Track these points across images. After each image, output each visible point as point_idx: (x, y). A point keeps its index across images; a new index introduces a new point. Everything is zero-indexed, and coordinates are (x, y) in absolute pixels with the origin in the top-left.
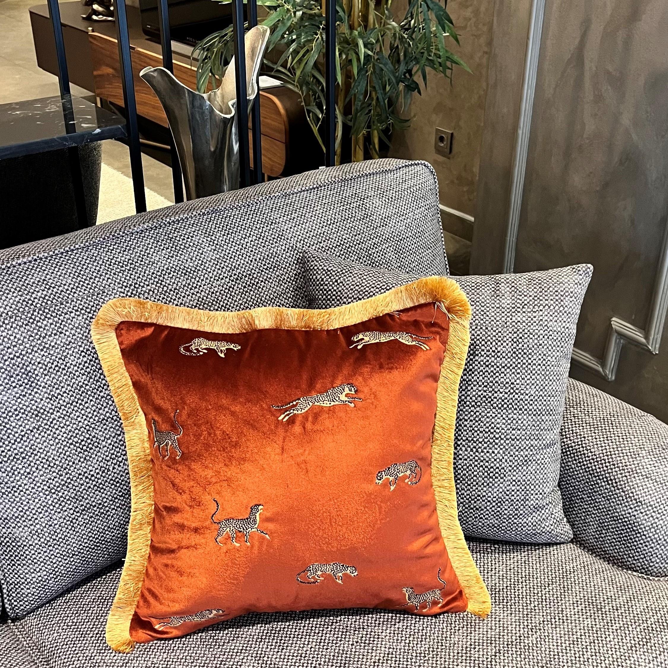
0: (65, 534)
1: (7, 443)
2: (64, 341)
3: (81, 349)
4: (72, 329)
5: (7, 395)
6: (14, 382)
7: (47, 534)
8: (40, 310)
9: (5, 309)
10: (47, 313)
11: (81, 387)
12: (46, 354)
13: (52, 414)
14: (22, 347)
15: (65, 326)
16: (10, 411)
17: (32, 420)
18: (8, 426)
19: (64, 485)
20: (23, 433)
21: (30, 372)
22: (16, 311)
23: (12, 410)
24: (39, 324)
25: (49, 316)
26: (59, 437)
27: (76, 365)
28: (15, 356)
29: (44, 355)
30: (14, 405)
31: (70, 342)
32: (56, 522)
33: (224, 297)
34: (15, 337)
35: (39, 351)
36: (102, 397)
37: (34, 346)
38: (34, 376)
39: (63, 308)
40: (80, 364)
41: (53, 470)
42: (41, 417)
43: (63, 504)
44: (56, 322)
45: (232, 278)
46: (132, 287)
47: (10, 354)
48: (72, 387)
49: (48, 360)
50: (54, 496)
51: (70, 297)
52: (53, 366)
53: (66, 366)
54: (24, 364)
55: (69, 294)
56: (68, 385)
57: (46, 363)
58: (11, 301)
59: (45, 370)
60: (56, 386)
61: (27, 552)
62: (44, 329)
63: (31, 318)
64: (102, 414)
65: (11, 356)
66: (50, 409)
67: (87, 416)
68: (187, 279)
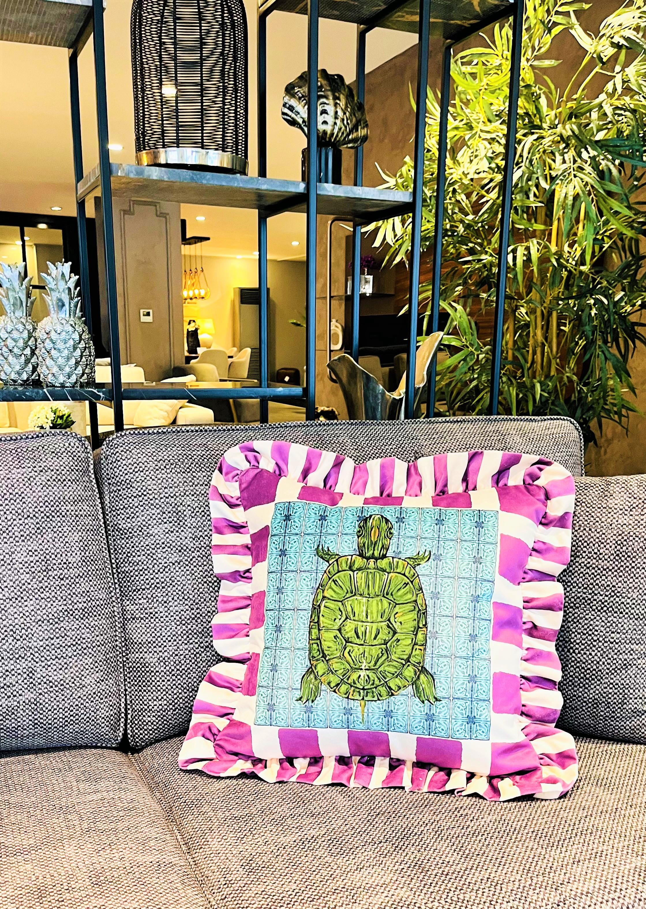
0: (188, 666)
1: (151, 571)
7: (172, 663)
8: (197, 463)
9: (168, 457)
18: (154, 557)
19: (193, 619)
21: (180, 511)
22: (176, 461)
25: (203, 469)
26: (196, 574)
30: (162, 538)
32: (181, 652)
38: (183, 516)
41: (186, 602)
43: (190, 636)
50: (184, 627)
52: (200, 511)
58: (175, 453)
60: (200, 529)
61: (153, 679)
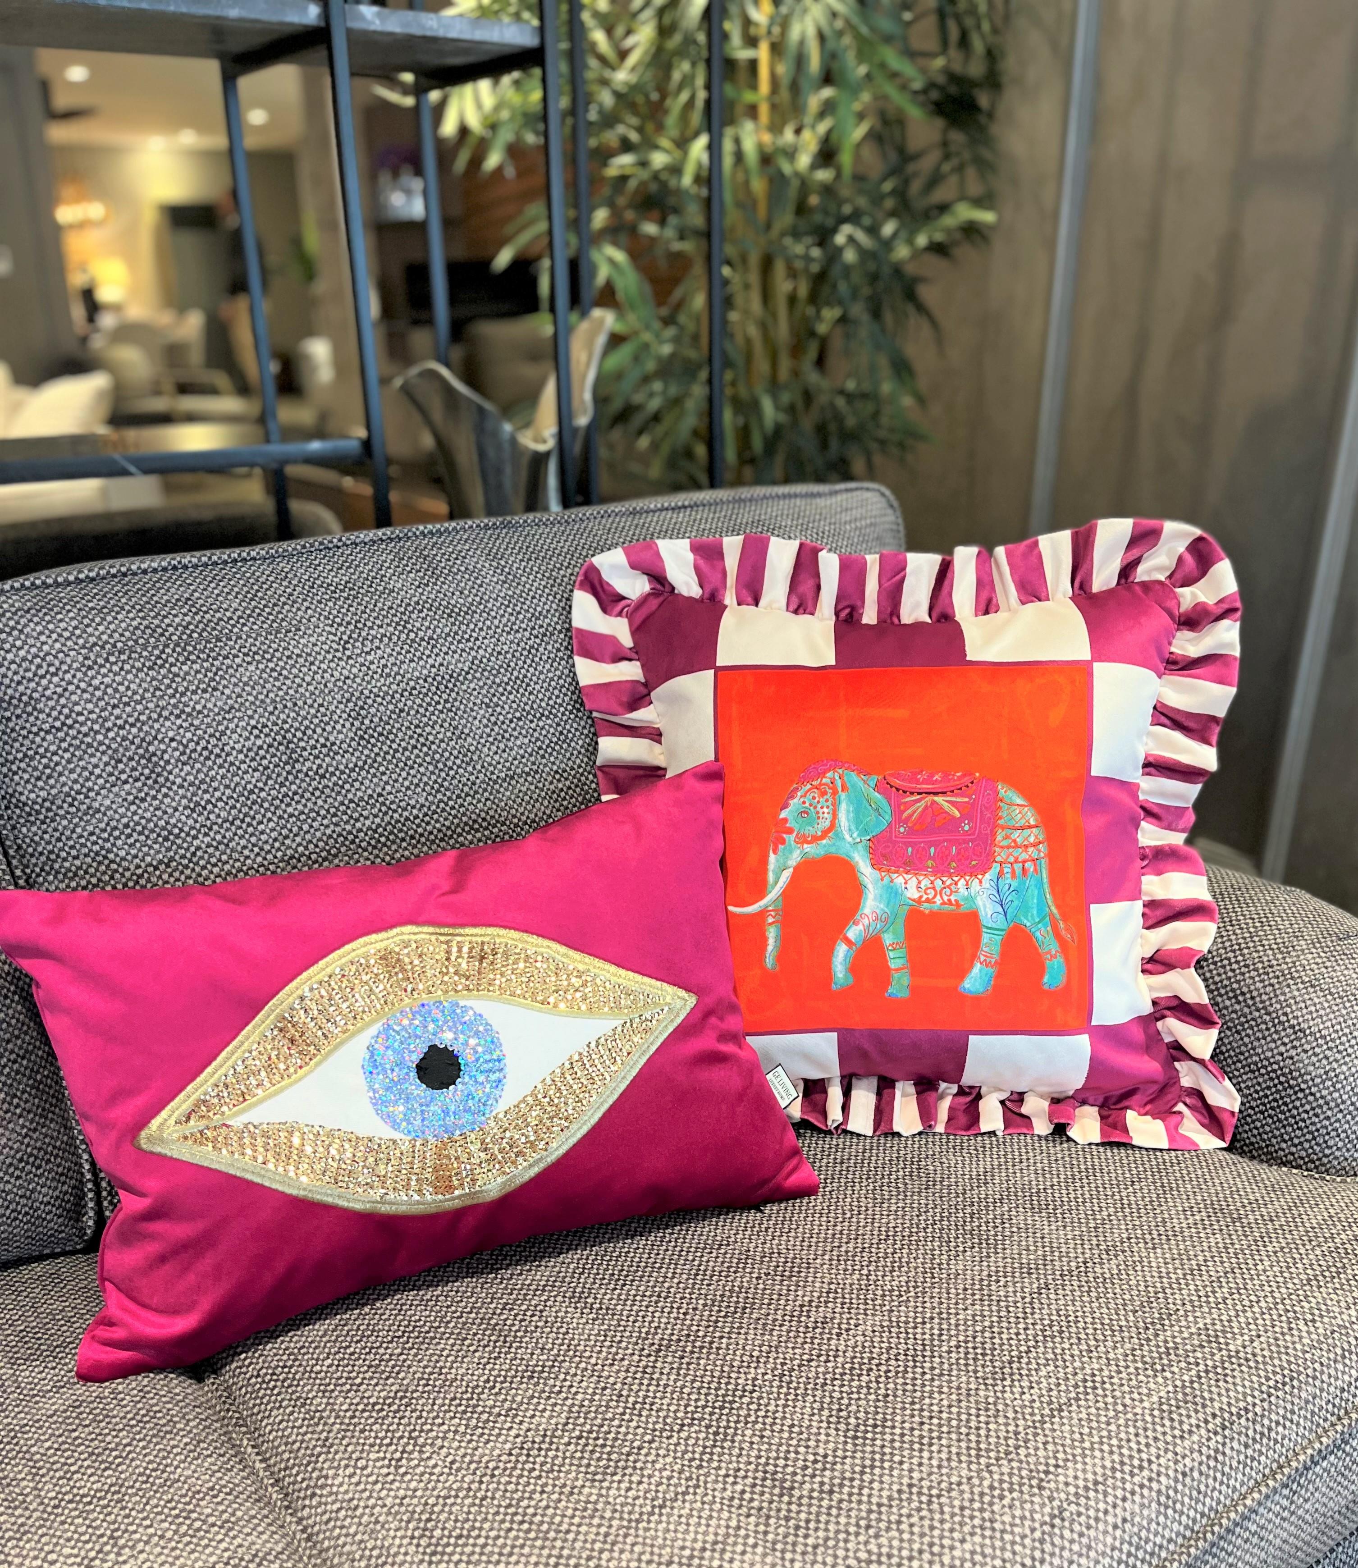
2: (219, 704)
3: (253, 722)
4: (236, 685)
5: (111, 796)
6: (123, 772)
8: (177, 645)
9: (111, 636)
10: (190, 653)
11: (251, 792)
12: (185, 725)
13: (195, 837)
14: (139, 707)
15: (222, 677)
16: (116, 828)
17: (156, 846)
20: (139, 871)
21: (154, 754)
22: (130, 643)
23: (120, 826)
24: (173, 669)
25: (193, 657)
27: (241, 752)
28: (126, 722)
29: (181, 727)
30: (122, 816)
31: (232, 707)
33: (520, 663)
34: (128, 688)
35: (172, 718)
36: (291, 815)
37: (163, 708)
38: (162, 763)
39: (221, 648)
40: (249, 750)
42: (173, 843)
44: (207, 670)
45: (535, 632)
46: (352, 627)
47: (118, 718)
48: (234, 791)
49: (189, 735)
51: (235, 630)
52: (199, 749)
53: (222, 750)
54: (143, 740)
55: (234, 626)
56: (227, 787)
57: (184, 741)
58: (123, 625)
59: (183, 753)
60: (204, 787)
62: (184, 679)
63: (158, 657)
64: (289, 847)
65: (120, 722)
66: (192, 828)
67: (261, 849)
68: (453, 624)
